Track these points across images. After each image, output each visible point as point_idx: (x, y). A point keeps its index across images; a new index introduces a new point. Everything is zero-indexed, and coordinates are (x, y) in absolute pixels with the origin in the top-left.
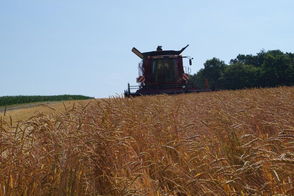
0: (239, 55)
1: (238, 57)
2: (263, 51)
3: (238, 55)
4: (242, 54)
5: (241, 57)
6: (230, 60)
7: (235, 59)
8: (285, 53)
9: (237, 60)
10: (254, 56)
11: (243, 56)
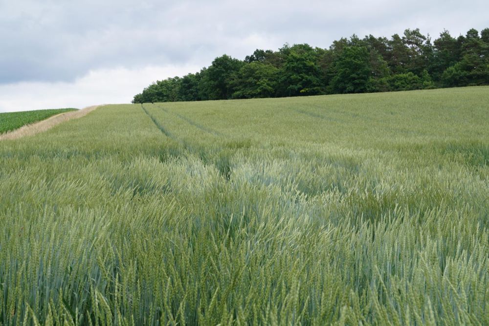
0: (257, 50)
1: (255, 53)
2: (286, 46)
3: (255, 50)
4: (259, 49)
5: (259, 53)
6: (245, 57)
7: (252, 56)
8: (314, 48)
9: (254, 56)
10: (276, 53)
11: (262, 51)
